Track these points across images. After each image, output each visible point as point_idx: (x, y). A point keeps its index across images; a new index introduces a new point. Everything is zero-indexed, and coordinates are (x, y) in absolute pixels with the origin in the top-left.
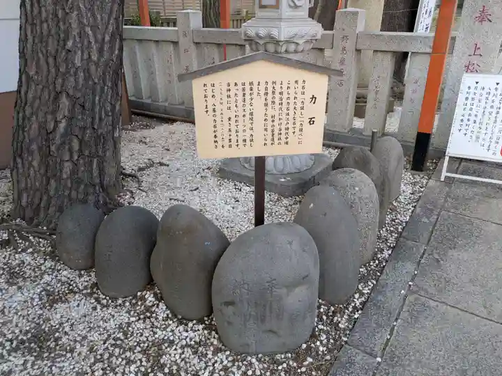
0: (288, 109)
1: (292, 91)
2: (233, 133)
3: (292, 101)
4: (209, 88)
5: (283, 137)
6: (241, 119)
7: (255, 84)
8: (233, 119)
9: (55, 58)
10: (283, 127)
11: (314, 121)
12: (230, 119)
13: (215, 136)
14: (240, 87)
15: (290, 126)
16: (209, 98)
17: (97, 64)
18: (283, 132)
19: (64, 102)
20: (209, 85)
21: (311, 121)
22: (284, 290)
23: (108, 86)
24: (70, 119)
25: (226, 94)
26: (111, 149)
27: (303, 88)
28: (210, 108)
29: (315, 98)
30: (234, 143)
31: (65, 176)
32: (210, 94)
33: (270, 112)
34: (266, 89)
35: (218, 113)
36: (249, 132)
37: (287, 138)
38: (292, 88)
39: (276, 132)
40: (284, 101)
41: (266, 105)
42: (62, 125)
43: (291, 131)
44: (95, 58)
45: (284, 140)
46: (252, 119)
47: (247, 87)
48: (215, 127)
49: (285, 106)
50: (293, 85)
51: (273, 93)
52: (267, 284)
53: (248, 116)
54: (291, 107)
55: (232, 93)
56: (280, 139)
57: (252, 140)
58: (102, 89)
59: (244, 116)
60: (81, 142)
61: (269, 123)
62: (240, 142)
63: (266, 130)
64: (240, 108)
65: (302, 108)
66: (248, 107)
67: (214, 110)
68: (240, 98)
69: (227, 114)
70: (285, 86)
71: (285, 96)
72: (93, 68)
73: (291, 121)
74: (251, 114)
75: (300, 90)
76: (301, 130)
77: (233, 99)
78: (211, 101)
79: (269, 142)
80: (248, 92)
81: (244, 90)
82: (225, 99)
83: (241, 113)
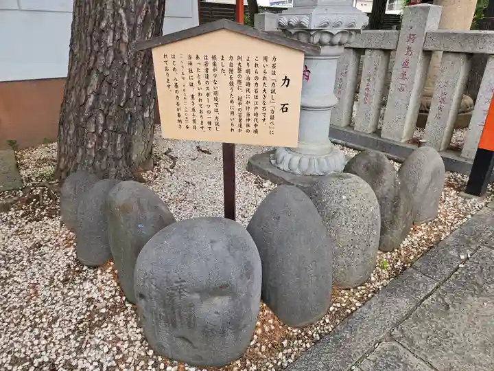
0: (256, 91)
1: (260, 70)
2: (197, 113)
3: (260, 82)
4: (169, 59)
5: (252, 123)
6: (204, 97)
7: (219, 58)
8: (197, 97)
10: (252, 112)
11: (287, 109)
12: (193, 96)
13: (179, 115)
14: (202, 60)
15: (260, 111)
16: (171, 71)
17: (128, 46)
18: (252, 117)
19: (95, 79)
20: (169, 57)
21: (284, 108)
22: (197, 296)
23: (138, 68)
24: (98, 94)
25: (187, 67)
27: (274, 66)
28: (172, 84)
29: (289, 80)
30: (198, 125)
31: (90, 146)
32: (171, 67)
33: (237, 93)
34: (231, 65)
35: (180, 88)
36: (213, 115)
37: (256, 125)
38: (261, 65)
39: (244, 117)
40: (252, 82)
41: (232, 84)
42: (91, 99)
43: (260, 117)
44: (126, 39)
45: (252, 128)
46: (216, 99)
47: (210, 61)
48: (178, 104)
49: (252, 88)
50: (261, 62)
51: (239, 70)
52: (175, 285)
53: (212, 96)
54: (261, 88)
55: (194, 68)
56: (248, 126)
57: (217, 124)
59: (208, 95)
60: (105, 116)
61: (236, 105)
62: (206, 125)
63: (232, 113)
64: (203, 85)
65: (273, 91)
66: (211, 86)
67: (176, 86)
68: (203, 73)
69: (190, 91)
70: (252, 63)
71: (252, 75)
72: (123, 49)
73: (260, 106)
74: (216, 93)
75: (269, 70)
76: (272, 118)
77: (195, 73)
78: (172, 75)
79: (236, 128)
80: (211, 67)
81: (206, 64)
82: (187, 75)
83: (204, 92)
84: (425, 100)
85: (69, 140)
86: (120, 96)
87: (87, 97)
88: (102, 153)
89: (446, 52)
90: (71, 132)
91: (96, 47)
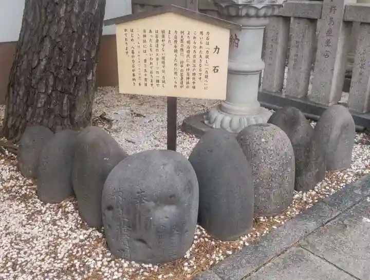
0: (194, 56)
1: (198, 41)
2: (148, 74)
3: (198, 50)
4: (129, 32)
5: (191, 81)
6: (154, 62)
7: (167, 32)
8: (148, 62)
9: (46, 9)
10: (191, 72)
11: (218, 70)
12: (145, 61)
13: (134, 75)
14: (154, 34)
15: (197, 72)
16: (129, 41)
17: (77, 16)
18: (191, 76)
19: (47, 44)
20: (129, 30)
21: (216, 69)
22: (152, 204)
23: (85, 35)
24: (49, 59)
25: (142, 38)
26: (84, 89)
27: (208, 39)
28: (130, 51)
29: (219, 49)
30: (149, 82)
31: (39, 105)
32: (129, 37)
33: (179, 58)
34: (176, 37)
35: (136, 54)
36: (161, 75)
37: (194, 83)
38: (198, 38)
39: (185, 77)
40: (192, 50)
41: (176, 51)
42: (44, 63)
43: (197, 76)
44: (76, 10)
45: (191, 85)
46: (163, 62)
47: (160, 34)
48: (133, 66)
49: (192, 54)
50: (198, 36)
51: (182, 41)
52: (138, 195)
53: (160, 60)
54: (198, 54)
55: (147, 39)
56: (188, 83)
57: (164, 82)
58: (80, 37)
59: (157, 59)
60: (56, 78)
61: (179, 68)
62: (154, 83)
63: (176, 73)
64: (154, 52)
65: (207, 57)
66: (160, 52)
67: (133, 52)
68: (154, 44)
69: (143, 56)
70: (192, 35)
71: (192, 44)
72: (74, 19)
73: (198, 67)
74: (163, 58)
75: (204, 41)
76: (207, 77)
77: (148, 43)
78: (130, 44)
79: (179, 85)
80: (160, 39)
81: (157, 37)
82: (142, 44)
83: (154, 57)
84: (349, 66)
85: (18, 100)
86: (69, 61)
87: (40, 61)
88: (50, 111)
89: (362, 23)
90: (21, 93)
91: (50, 18)
